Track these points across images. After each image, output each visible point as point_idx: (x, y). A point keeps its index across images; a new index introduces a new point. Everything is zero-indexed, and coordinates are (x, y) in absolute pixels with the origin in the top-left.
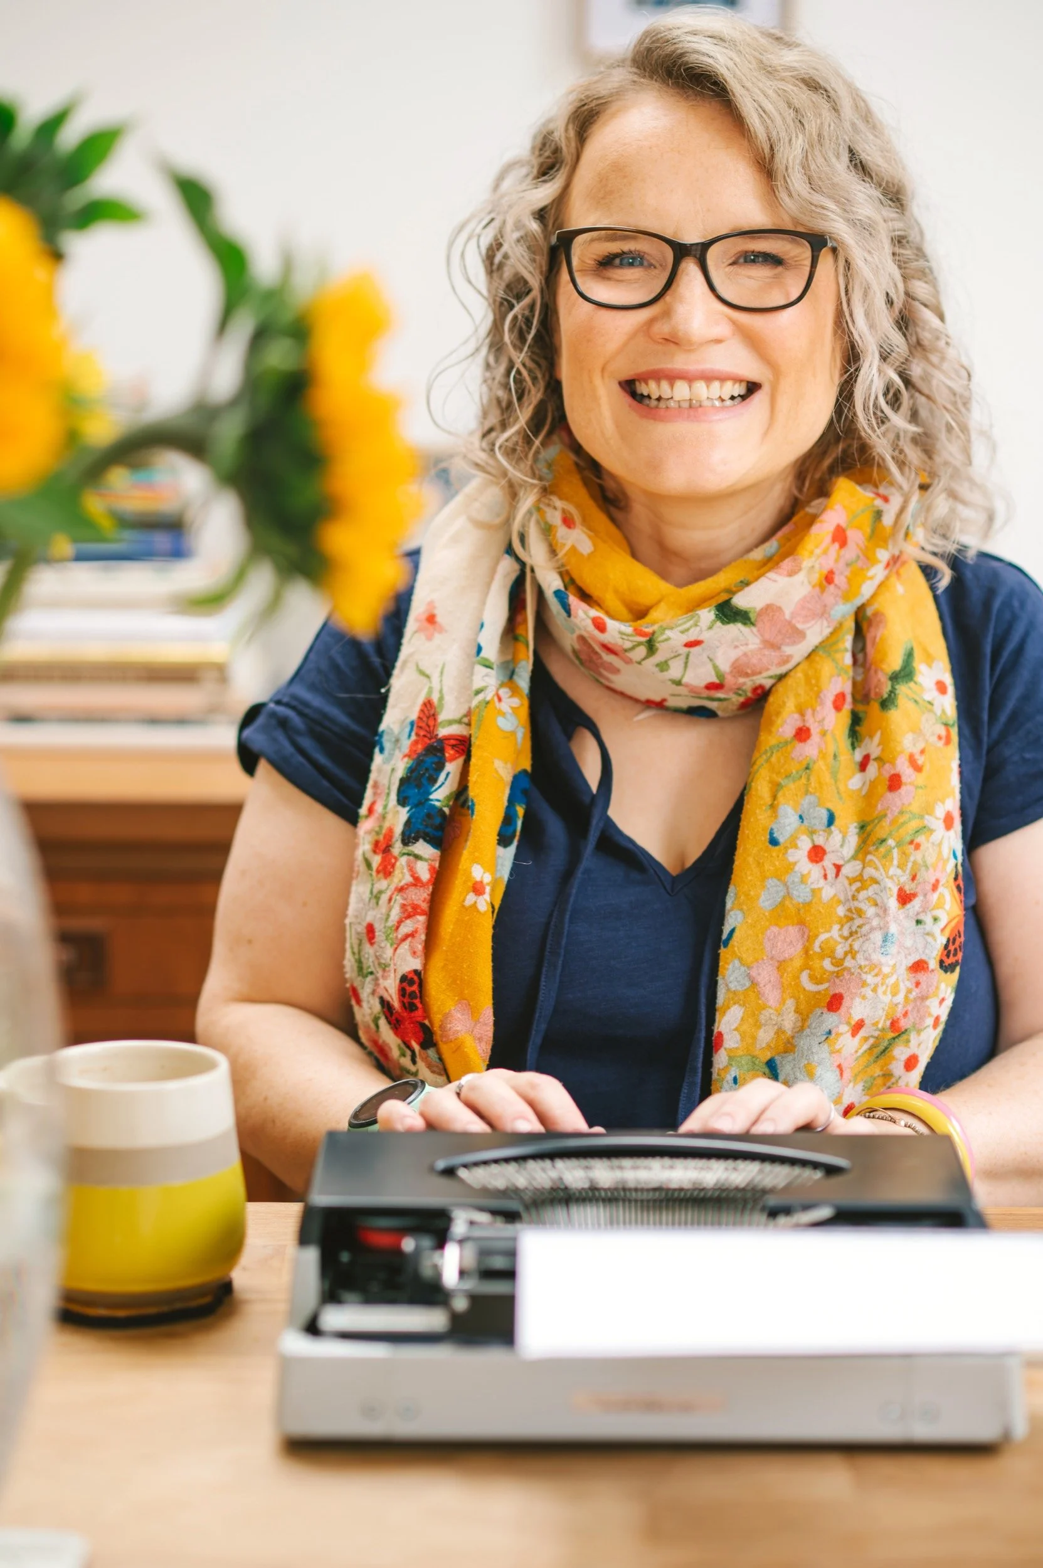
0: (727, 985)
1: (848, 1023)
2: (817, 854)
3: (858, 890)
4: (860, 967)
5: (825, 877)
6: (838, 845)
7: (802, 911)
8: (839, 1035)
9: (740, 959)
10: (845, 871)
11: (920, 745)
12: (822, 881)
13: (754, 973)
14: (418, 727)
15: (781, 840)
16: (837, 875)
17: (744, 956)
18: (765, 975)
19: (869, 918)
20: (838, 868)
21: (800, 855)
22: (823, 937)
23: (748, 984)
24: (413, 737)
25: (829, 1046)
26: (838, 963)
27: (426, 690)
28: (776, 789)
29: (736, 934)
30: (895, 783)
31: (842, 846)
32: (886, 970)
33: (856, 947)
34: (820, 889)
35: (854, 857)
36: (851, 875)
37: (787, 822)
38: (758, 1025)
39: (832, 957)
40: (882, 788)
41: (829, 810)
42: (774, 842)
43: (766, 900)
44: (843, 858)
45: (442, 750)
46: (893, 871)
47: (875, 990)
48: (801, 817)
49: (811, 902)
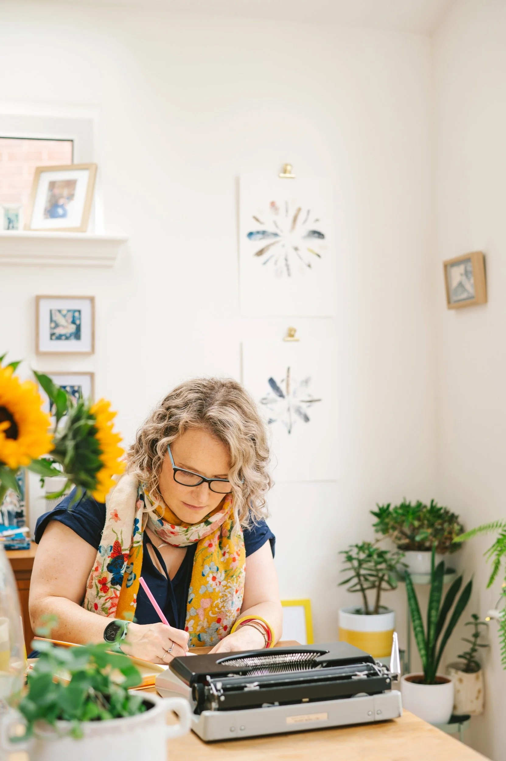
0: (190, 614)
1: (222, 626)
2: (214, 579)
3: (226, 589)
4: (226, 611)
5: (217, 585)
6: (220, 576)
7: (211, 595)
8: (220, 629)
9: (194, 607)
10: (222, 583)
11: (239, 549)
12: (216, 586)
13: (197, 611)
14: (114, 549)
15: (205, 575)
16: (220, 584)
17: (195, 606)
18: (201, 612)
19: (228, 597)
20: (220, 583)
21: (210, 579)
22: (216, 602)
23: (196, 614)
24: (112, 551)
25: (217, 633)
26: (219, 609)
27: (116, 538)
28: (204, 560)
29: (193, 600)
30: (234, 560)
31: (220, 577)
32: (232, 611)
33: (225, 605)
34: (215, 589)
35: (224, 580)
36: (224, 585)
37: (207, 570)
38: (198, 625)
39: (218, 607)
40: (231, 561)
41: (217, 567)
42: (203, 575)
43: (201, 591)
44: (221, 580)
45: (123, 558)
46: (235, 584)
47: (229, 617)
48: (210, 568)
49: (213, 592)
